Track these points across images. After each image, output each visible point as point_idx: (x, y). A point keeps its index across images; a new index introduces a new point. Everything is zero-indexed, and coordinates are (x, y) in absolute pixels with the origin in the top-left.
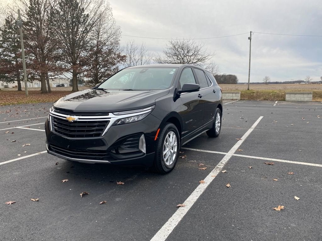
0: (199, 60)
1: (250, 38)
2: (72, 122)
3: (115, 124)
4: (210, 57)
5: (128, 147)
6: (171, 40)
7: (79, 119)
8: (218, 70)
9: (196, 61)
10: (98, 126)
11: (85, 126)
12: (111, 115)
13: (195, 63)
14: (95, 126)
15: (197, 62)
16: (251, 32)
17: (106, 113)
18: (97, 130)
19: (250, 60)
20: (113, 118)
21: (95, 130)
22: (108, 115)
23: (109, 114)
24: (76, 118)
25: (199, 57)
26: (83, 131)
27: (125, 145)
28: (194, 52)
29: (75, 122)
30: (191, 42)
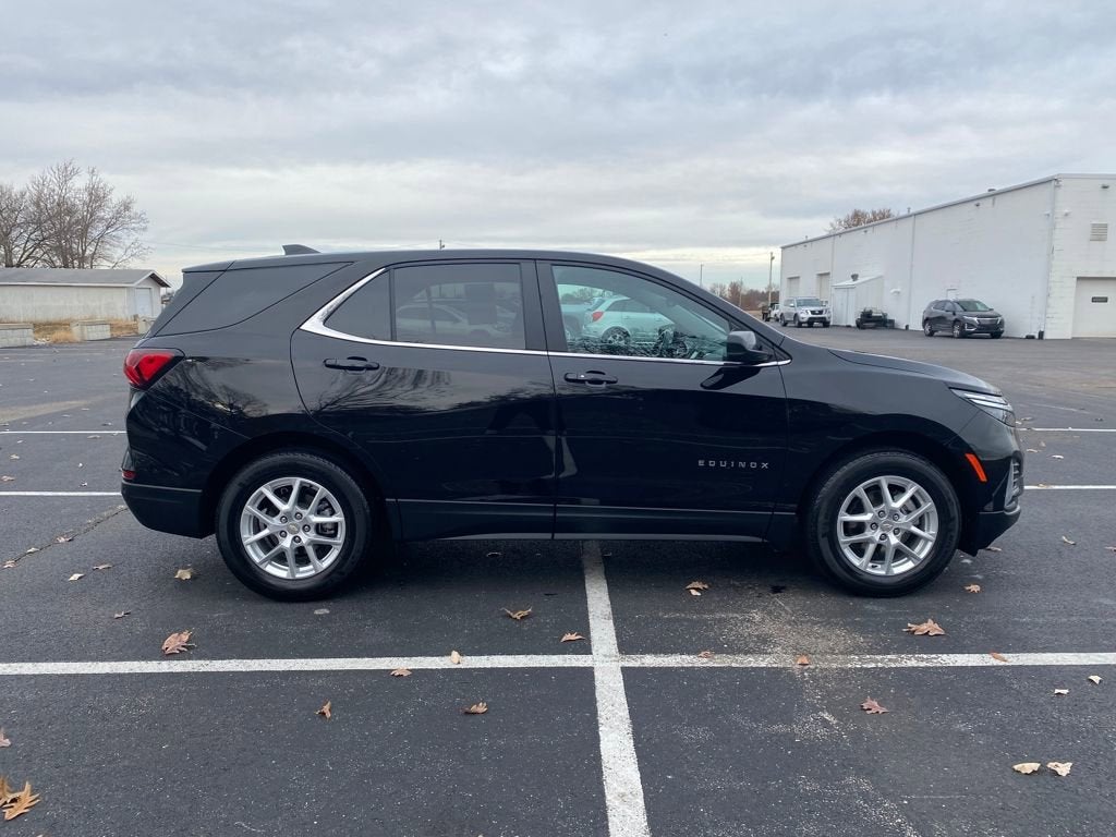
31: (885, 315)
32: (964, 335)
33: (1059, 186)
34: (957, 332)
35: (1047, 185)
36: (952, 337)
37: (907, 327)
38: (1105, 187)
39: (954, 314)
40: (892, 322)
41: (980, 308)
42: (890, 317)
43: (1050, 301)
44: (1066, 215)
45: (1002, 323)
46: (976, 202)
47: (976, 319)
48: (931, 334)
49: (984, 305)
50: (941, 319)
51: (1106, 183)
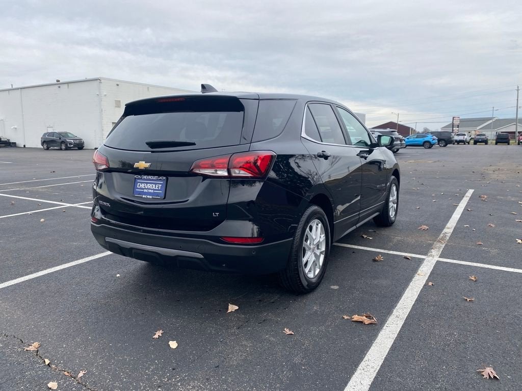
31: (9, 140)
32: (67, 149)
33: (101, 83)
34: (63, 147)
35: (95, 81)
36: (61, 149)
37: (24, 146)
38: (118, 85)
39: (60, 139)
40: (15, 143)
41: (70, 135)
42: (12, 141)
43: (104, 132)
44: (105, 95)
45: (83, 142)
46: (58, 86)
47: (72, 141)
48: (48, 149)
49: (72, 134)
50: (53, 141)
51: (118, 83)
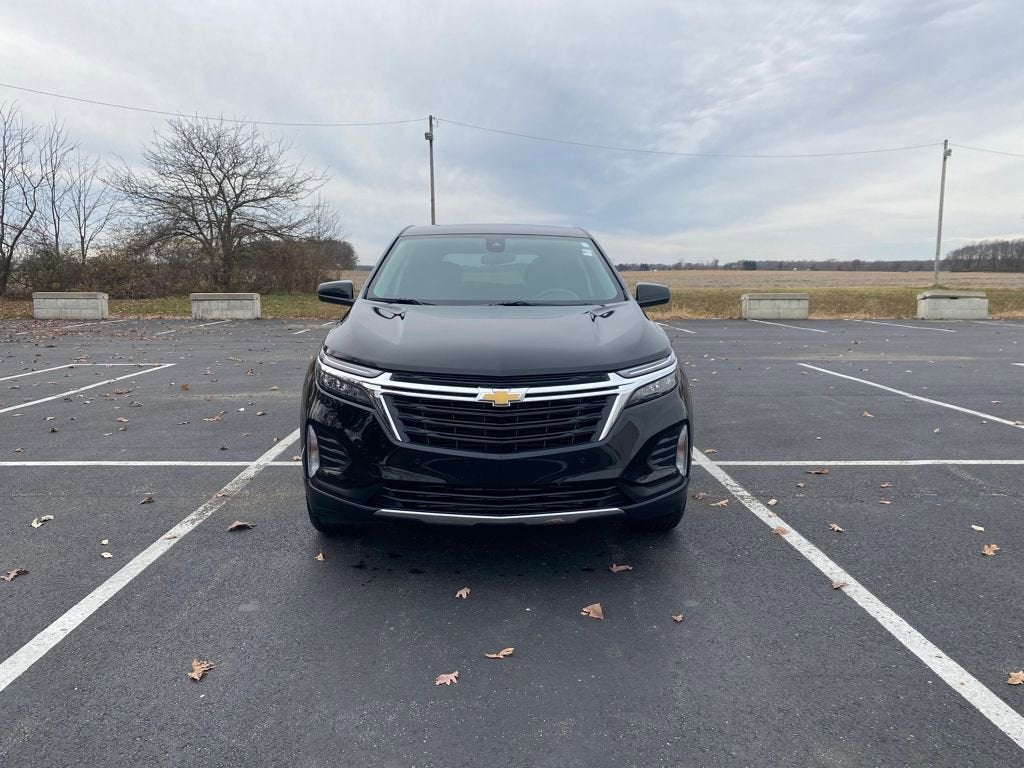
0: (276, 192)
1: (429, 137)
2: (508, 408)
3: (632, 403)
4: (310, 185)
5: (660, 464)
6: (175, 118)
7: (527, 396)
8: (340, 228)
9: (268, 194)
10: (584, 412)
11: (543, 417)
12: (614, 379)
13: (264, 199)
14: (574, 414)
15: (269, 197)
16: (431, 118)
17: (600, 375)
18: (583, 424)
19: (433, 200)
20: (623, 386)
21: (574, 424)
22: (608, 379)
23: (610, 375)
24: (518, 394)
25: (277, 182)
26: (542, 430)
27: (656, 457)
28: (253, 166)
29: (516, 405)
30: (248, 130)
